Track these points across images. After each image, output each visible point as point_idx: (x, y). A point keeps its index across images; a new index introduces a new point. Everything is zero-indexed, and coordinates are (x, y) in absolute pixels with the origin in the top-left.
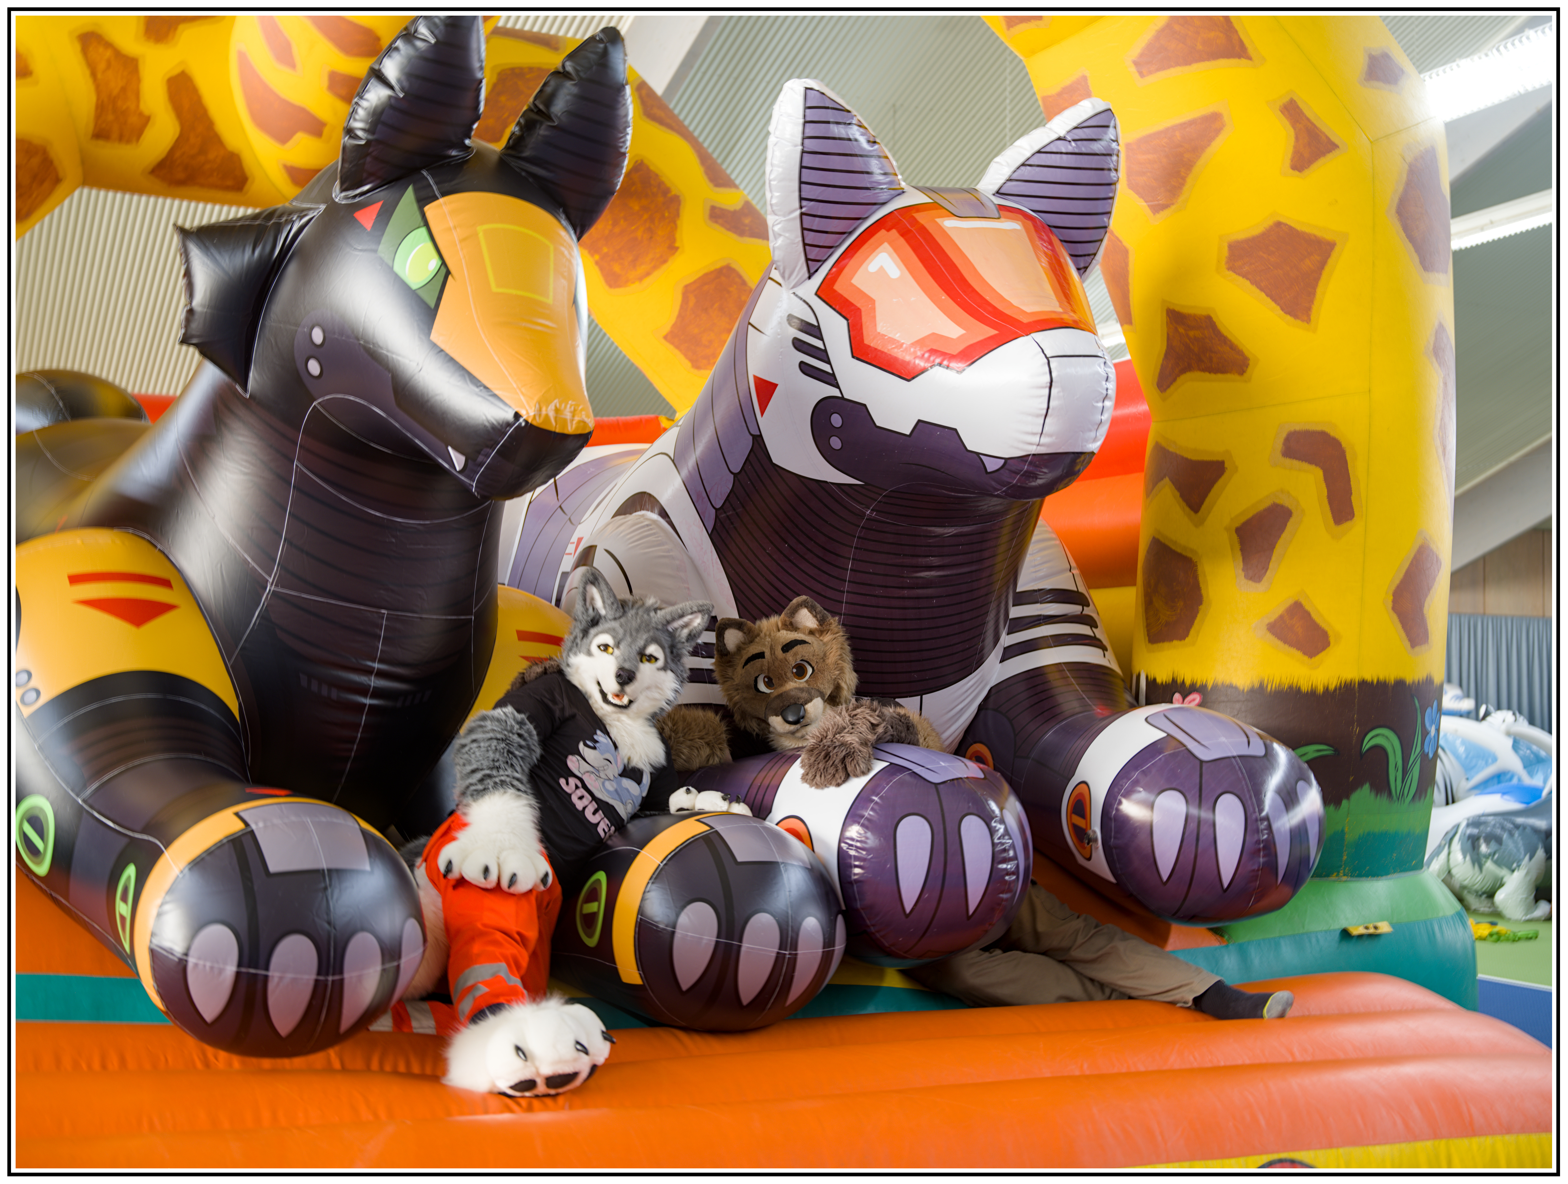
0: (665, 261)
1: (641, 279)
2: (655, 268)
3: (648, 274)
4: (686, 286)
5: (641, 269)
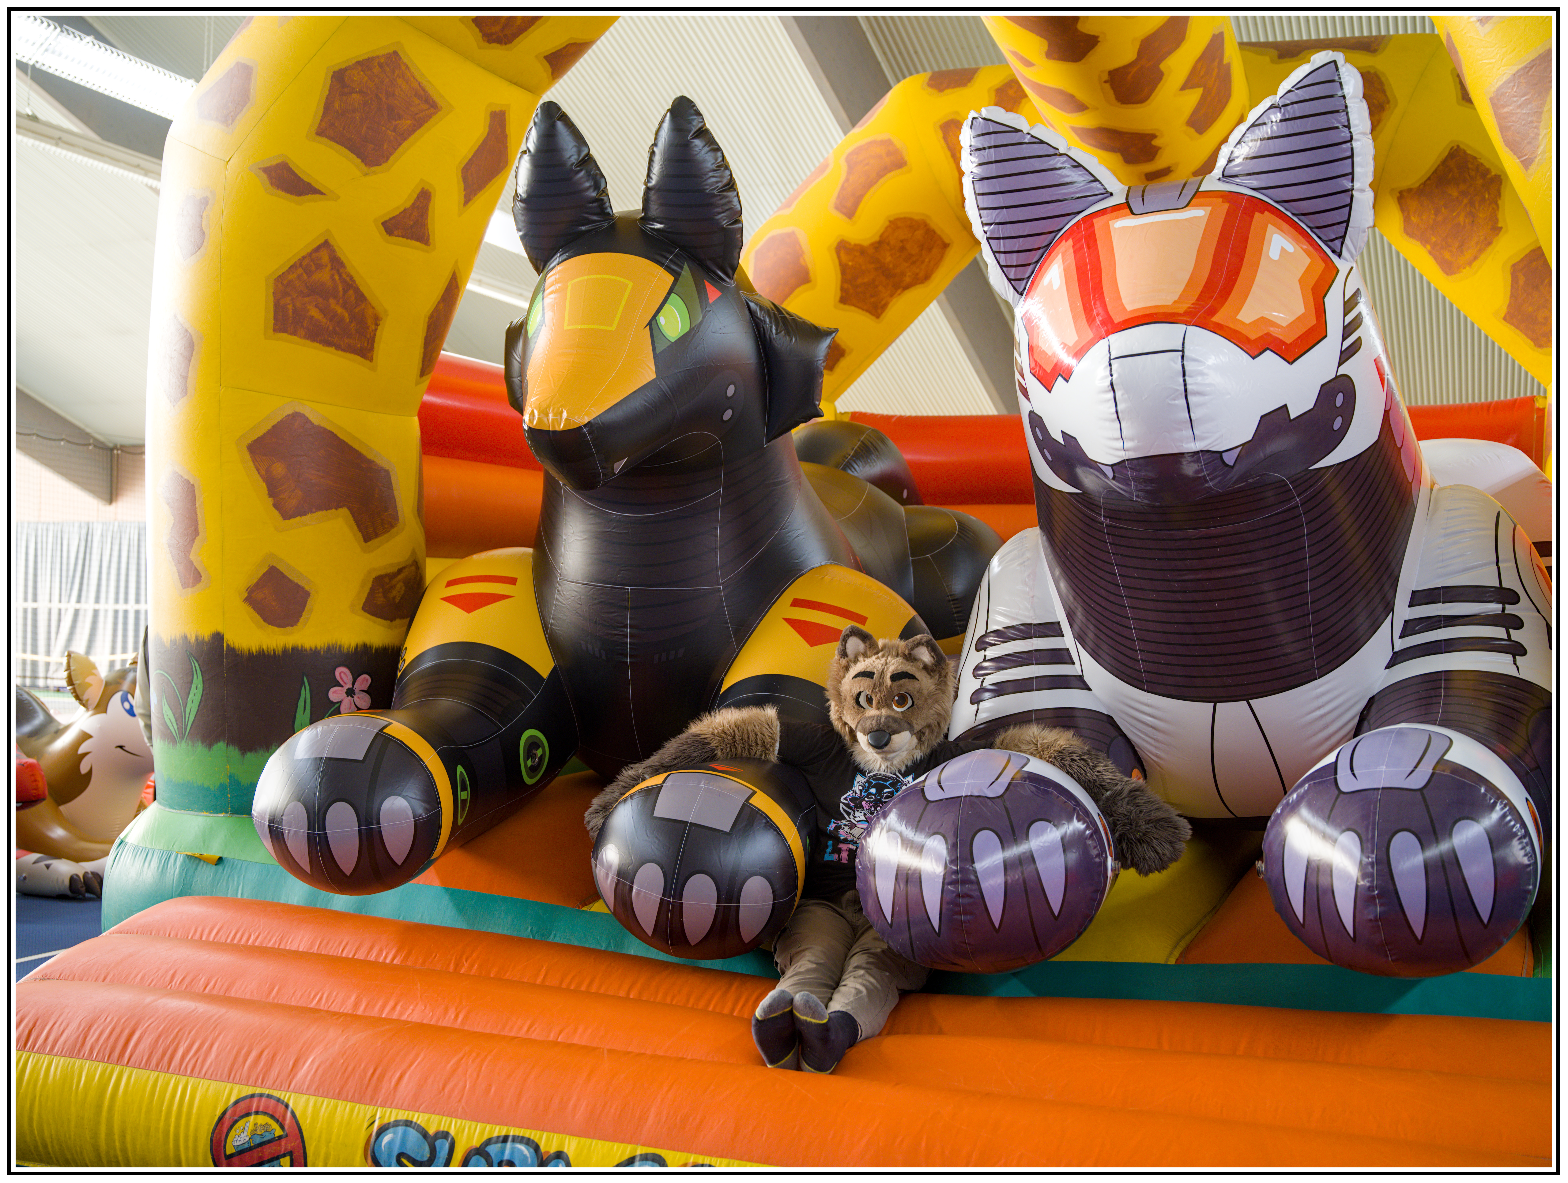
0: (1490, 243)
1: (1470, 264)
2: (1481, 251)
3: (1476, 258)
4: (1514, 266)
5: (1469, 254)
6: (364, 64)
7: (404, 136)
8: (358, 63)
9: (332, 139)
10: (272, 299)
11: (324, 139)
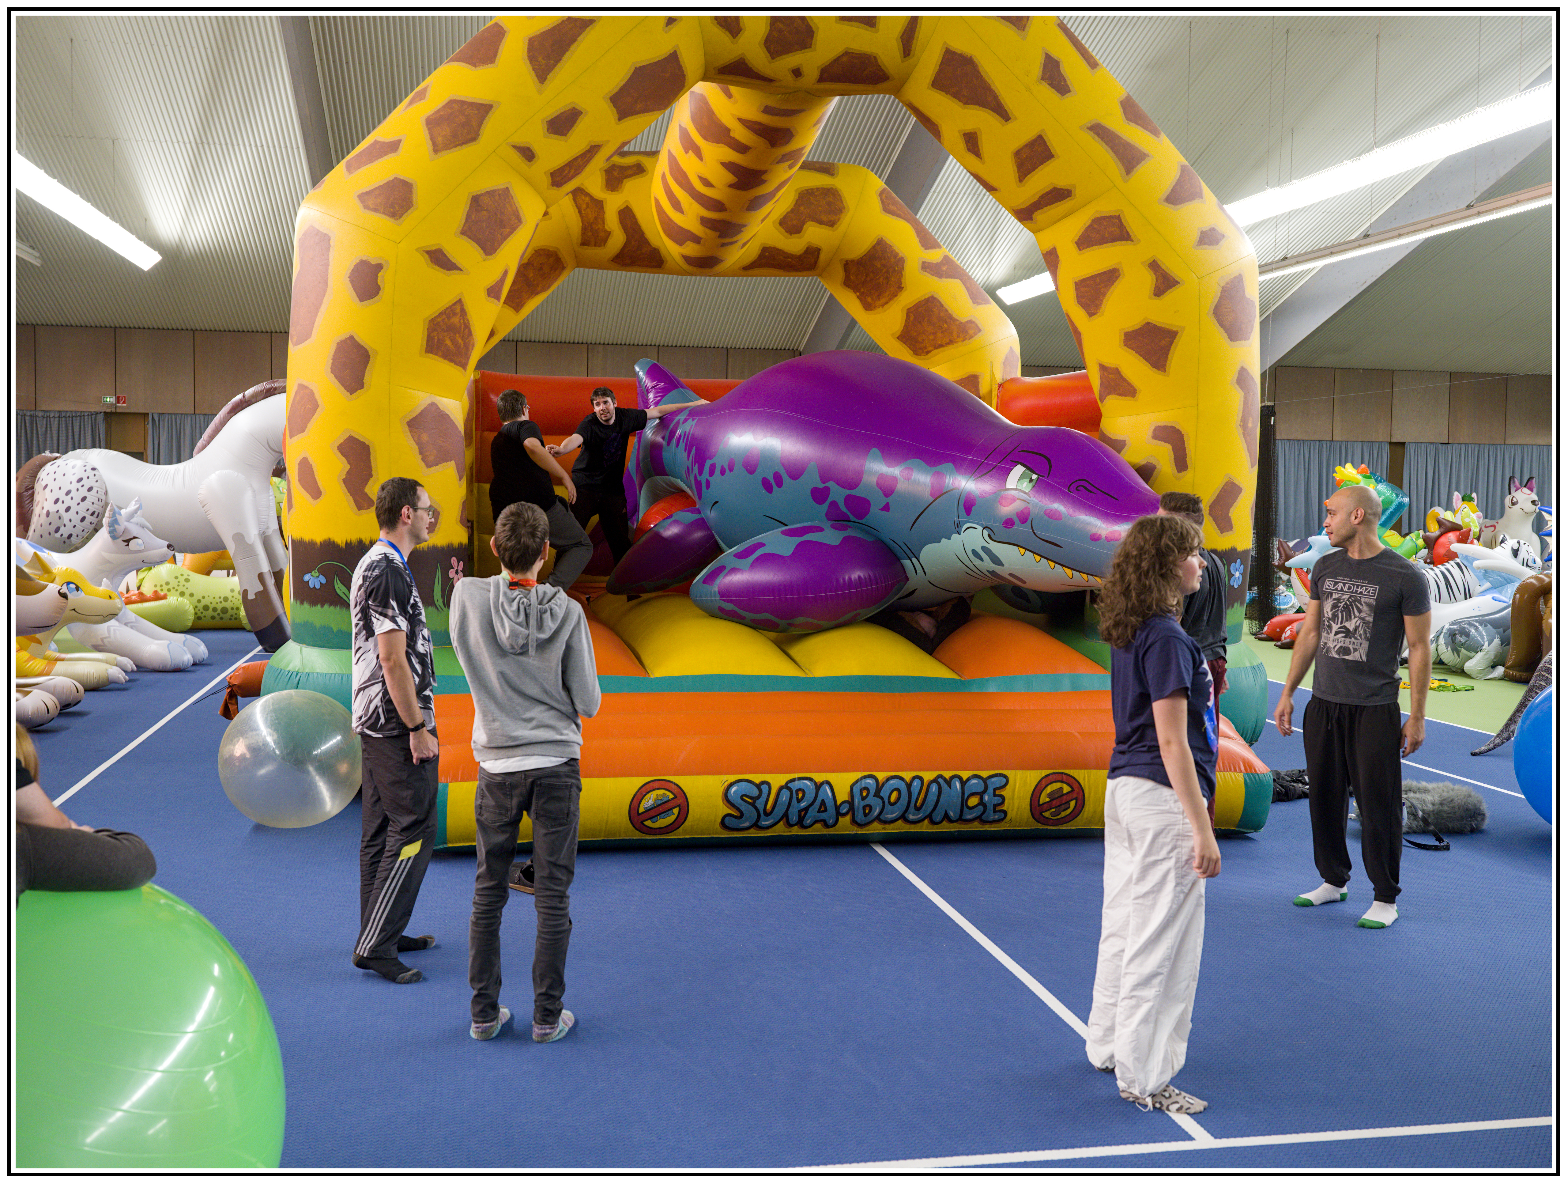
0: (896, 296)
1: (883, 306)
2: (891, 299)
3: (887, 303)
4: (908, 309)
5: (883, 300)
6: (490, 193)
7: (505, 238)
8: (488, 192)
9: (469, 237)
10: (426, 332)
11: (465, 237)
